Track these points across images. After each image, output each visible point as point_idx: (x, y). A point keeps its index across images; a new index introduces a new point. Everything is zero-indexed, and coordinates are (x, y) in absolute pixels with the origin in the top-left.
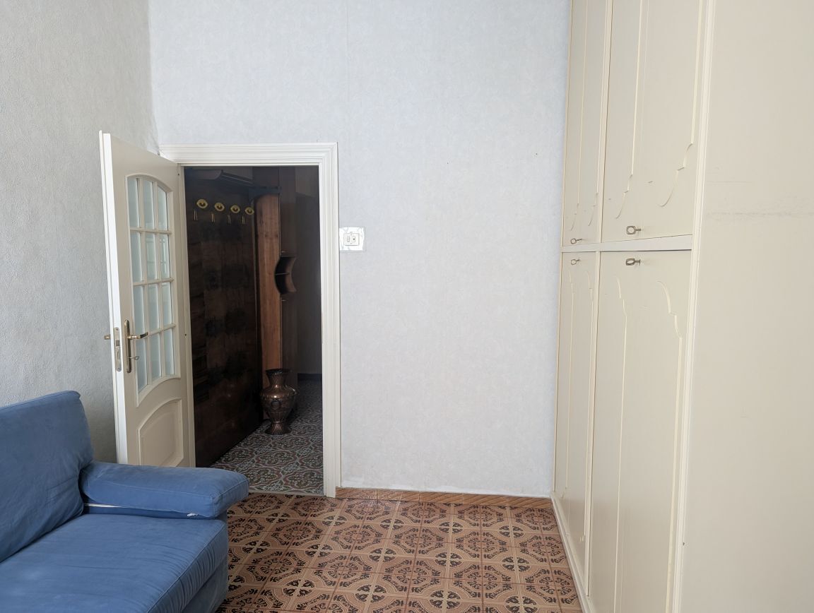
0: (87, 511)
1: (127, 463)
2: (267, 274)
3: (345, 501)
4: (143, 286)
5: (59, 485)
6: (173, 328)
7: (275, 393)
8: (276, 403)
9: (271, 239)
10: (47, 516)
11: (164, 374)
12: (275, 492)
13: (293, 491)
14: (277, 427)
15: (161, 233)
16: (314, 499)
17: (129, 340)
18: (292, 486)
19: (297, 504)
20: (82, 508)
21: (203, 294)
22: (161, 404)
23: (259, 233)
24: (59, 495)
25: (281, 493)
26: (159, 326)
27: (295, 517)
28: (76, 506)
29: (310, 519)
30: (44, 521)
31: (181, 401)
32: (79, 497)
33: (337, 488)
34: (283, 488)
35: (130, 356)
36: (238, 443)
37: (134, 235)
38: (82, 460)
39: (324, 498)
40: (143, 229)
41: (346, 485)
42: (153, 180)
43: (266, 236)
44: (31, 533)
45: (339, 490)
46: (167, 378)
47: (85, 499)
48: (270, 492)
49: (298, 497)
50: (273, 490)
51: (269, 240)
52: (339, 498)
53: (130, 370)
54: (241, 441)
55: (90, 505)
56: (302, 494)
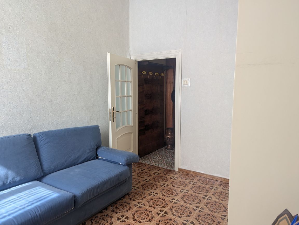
0: (97, 158)
1: (112, 148)
2: (169, 96)
3: (181, 173)
4: (120, 97)
5: (89, 150)
6: (131, 111)
7: (169, 136)
8: (169, 139)
9: (171, 84)
10: (85, 157)
11: (127, 124)
12: (160, 166)
13: (165, 167)
14: (169, 147)
15: (127, 82)
16: (171, 170)
17: (114, 113)
18: (166, 166)
19: (165, 171)
20: (96, 157)
21: (144, 101)
22: (125, 133)
23: (167, 82)
24: (89, 152)
25: (162, 167)
26: (126, 110)
27: (162, 174)
28: (94, 156)
29: (167, 176)
30: (84, 158)
31: (133, 133)
32: (95, 154)
33: (179, 168)
34: (163, 165)
35: (114, 117)
36: (155, 150)
37: (117, 82)
38: (97, 144)
39: (174, 171)
40: (121, 80)
41: (181, 167)
42: (125, 66)
43: (169, 83)
44: (80, 161)
45: (179, 169)
46: (128, 125)
47: (97, 155)
48: (158, 166)
49: (166, 169)
50: (159, 166)
51: (170, 84)
52: (179, 172)
53: (114, 121)
54: (157, 150)
55: (98, 157)
56: (168, 168)
